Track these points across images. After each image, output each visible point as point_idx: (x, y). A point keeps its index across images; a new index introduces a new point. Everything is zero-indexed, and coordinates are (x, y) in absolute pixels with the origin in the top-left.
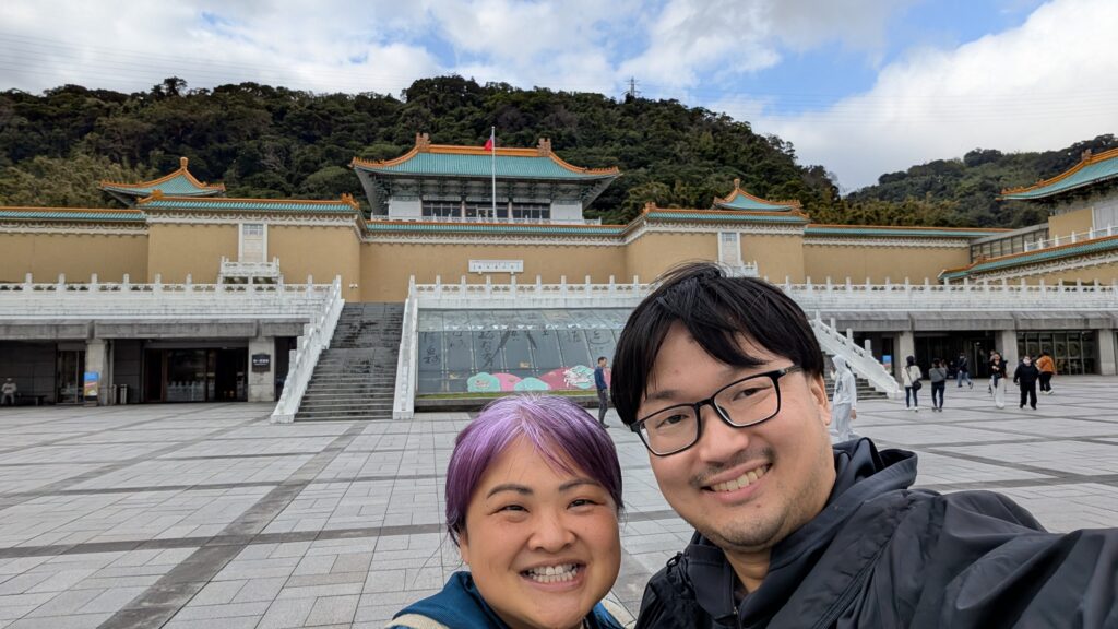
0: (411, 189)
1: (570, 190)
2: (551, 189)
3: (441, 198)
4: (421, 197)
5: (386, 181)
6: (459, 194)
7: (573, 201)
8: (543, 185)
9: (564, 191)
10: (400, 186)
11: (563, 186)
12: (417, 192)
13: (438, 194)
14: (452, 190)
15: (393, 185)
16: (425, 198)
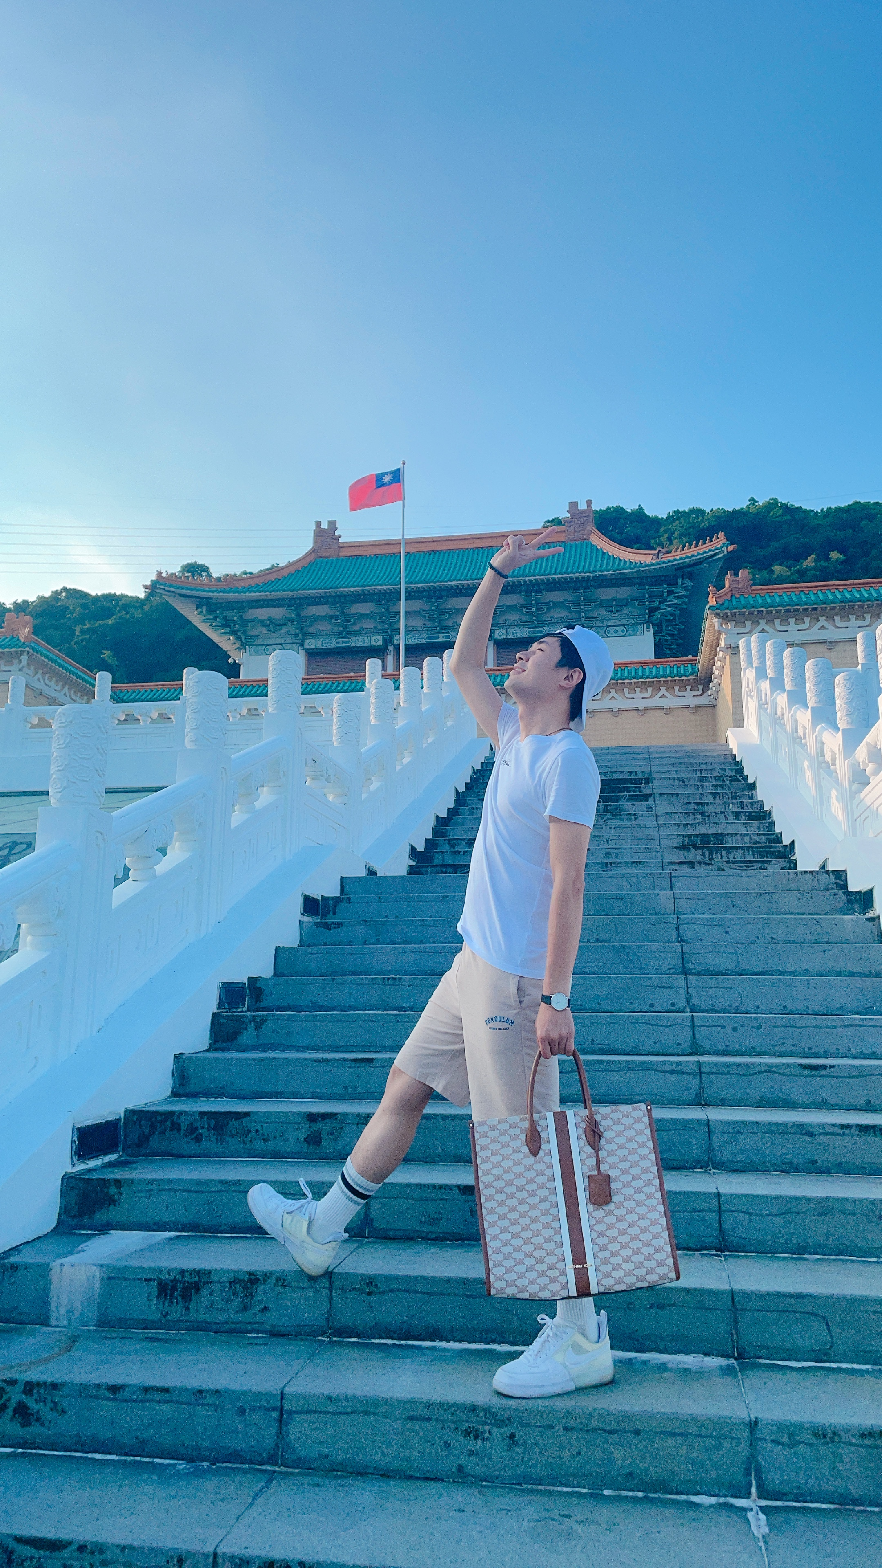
0: (284, 630)
1: (621, 604)
2: (577, 603)
3: (342, 643)
4: (302, 645)
5: (229, 614)
6: (378, 632)
7: (629, 629)
8: (556, 596)
9: (608, 606)
10: (263, 624)
11: (606, 594)
12: (296, 635)
13: (339, 635)
14: (368, 625)
15: (245, 622)
16: (310, 644)
